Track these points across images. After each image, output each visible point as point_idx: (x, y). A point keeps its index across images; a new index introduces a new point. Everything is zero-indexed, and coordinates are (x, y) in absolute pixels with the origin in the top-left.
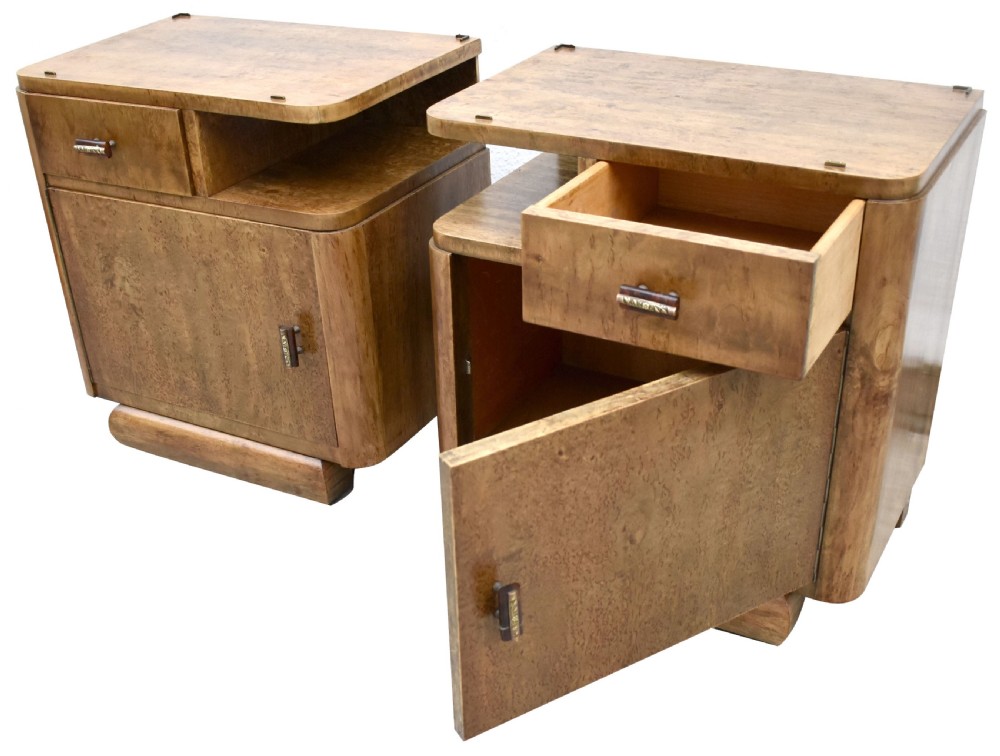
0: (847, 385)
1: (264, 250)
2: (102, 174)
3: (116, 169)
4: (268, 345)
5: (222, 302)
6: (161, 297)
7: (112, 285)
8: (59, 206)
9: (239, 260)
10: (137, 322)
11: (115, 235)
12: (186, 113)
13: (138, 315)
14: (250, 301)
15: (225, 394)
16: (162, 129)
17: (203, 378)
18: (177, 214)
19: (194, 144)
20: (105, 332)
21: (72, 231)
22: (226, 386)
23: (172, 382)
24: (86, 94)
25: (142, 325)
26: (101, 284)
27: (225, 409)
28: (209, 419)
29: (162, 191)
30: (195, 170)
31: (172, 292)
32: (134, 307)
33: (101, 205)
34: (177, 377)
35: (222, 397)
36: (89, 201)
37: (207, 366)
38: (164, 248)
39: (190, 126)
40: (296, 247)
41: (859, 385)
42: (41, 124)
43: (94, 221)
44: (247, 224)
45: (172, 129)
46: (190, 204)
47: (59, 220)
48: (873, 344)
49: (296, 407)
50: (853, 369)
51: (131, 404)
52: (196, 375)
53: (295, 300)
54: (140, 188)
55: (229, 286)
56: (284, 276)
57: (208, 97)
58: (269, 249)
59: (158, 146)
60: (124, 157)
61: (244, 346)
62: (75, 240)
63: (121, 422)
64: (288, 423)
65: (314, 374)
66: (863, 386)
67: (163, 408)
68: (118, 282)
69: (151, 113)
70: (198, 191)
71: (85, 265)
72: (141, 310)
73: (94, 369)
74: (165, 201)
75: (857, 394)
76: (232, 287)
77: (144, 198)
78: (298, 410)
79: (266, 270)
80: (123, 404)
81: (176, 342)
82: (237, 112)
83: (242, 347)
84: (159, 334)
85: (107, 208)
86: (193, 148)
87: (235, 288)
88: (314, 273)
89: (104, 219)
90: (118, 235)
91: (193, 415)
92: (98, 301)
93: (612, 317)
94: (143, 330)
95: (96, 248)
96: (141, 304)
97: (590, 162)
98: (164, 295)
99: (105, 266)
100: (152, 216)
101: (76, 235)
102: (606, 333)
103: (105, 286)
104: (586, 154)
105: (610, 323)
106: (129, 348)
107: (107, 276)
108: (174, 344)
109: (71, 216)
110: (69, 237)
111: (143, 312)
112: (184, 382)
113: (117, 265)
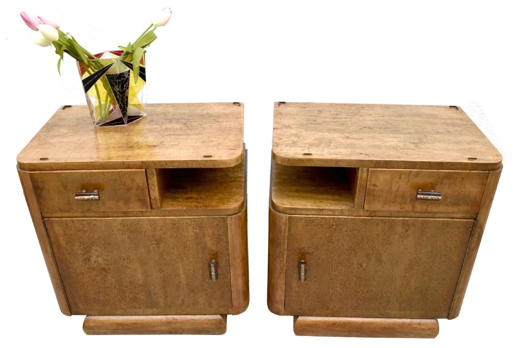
0: (473, 240)
1: (196, 229)
3: (97, 203)
4: (194, 271)
5: (166, 257)
6: (124, 261)
7: (89, 261)
8: (52, 227)
9: (179, 235)
10: (106, 275)
11: (93, 237)
12: (149, 171)
13: (106, 272)
14: (185, 254)
15: (163, 298)
16: (133, 180)
17: (149, 293)
18: (139, 219)
19: (154, 185)
20: (81, 284)
21: (61, 238)
22: (164, 294)
23: (128, 299)
24: (76, 168)
25: (109, 276)
26: (81, 262)
27: (162, 304)
28: (150, 311)
29: (130, 210)
30: (152, 197)
31: (132, 257)
32: (104, 269)
33: (83, 223)
34: (131, 296)
35: (161, 300)
36: (76, 222)
37: (152, 288)
38: (128, 237)
39: (151, 176)
40: (217, 225)
41: (477, 239)
42: (41, 187)
43: (79, 231)
44: (186, 218)
45: (140, 180)
46: (147, 214)
47: (51, 234)
49: (209, 295)
51: (96, 314)
52: (144, 293)
54: (115, 210)
56: (207, 239)
57: (165, 161)
58: (200, 228)
59: (129, 189)
60: (104, 197)
61: (178, 274)
62: (63, 243)
63: (92, 324)
64: (202, 303)
67: (120, 312)
68: (93, 259)
69: (125, 173)
70: (154, 207)
71: (69, 254)
72: (109, 269)
74: (130, 215)
75: (475, 243)
76: (173, 249)
77: (117, 215)
79: (197, 238)
80: (90, 315)
81: (132, 280)
82: (185, 167)
83: (177, 275)
84: (121, 278)
85: (89, 223)
86: (152, 187)
87: (175, 249)
88: (227, 235)
89: (86, 229)
90: (96, 236)
91: (140, 311)
92: (78, 270)
93: (405, 202)
94: (109, 279)
95: (79, 244)
96: (109, 266)
97: (365, 169)
98: (126, 259)
99: (85, 252)
100: (121, 224)
101: (64, 240)
102: (401, 209)
103: (84, 262)
104: (364, 166)
105: (404, 205)
106: (99, 289)
107: (85, 257)
108: (130, 281)
109: (61, 231)
110: (59, 241)
111: (110, 270)
112: (136, 298)
113: (93, 251)
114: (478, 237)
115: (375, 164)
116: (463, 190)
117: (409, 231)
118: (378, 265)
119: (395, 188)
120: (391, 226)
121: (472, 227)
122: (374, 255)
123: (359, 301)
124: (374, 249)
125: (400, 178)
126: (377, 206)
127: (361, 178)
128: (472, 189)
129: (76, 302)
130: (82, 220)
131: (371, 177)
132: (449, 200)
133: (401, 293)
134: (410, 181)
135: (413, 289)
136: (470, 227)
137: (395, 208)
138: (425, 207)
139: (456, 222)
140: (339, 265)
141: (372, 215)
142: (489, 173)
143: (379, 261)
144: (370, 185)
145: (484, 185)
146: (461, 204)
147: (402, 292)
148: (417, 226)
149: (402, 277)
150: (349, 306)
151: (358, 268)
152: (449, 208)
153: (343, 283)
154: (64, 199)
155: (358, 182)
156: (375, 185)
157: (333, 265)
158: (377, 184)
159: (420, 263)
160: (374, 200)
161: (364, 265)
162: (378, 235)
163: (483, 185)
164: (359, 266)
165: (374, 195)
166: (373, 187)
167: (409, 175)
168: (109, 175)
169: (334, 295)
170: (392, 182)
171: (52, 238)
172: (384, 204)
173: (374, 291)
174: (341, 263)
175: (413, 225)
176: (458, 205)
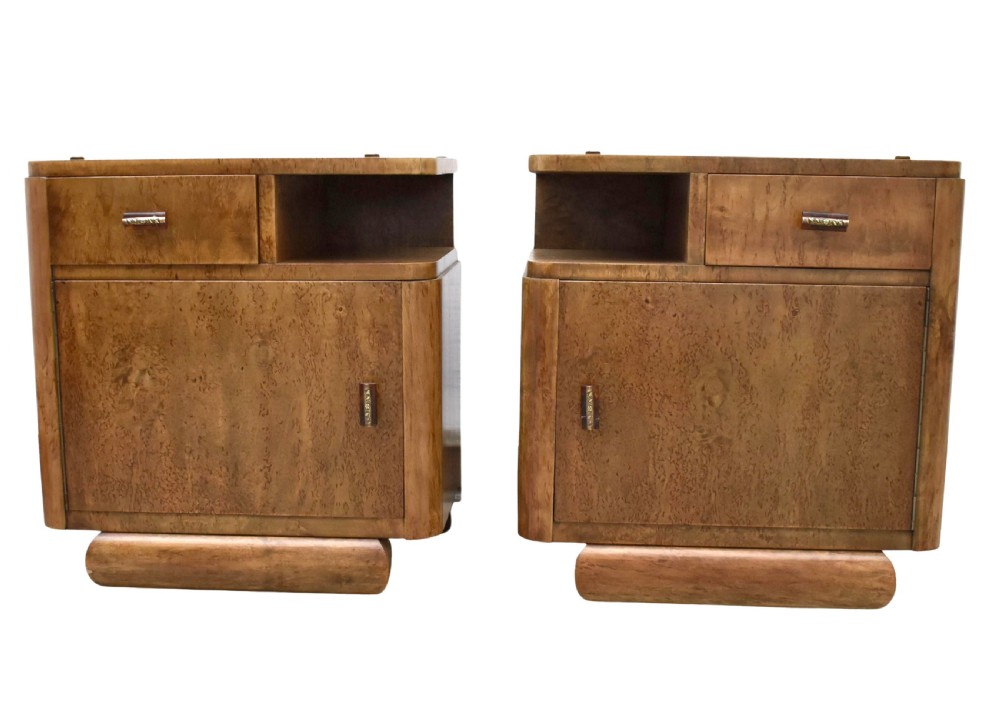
0: (931, 336)
2: (139, 254)
3: (160, 245)
5: (276, 376)
6: (194, 384)
7: (126, 381)
8: (68, 300)
10: (153, 420)
11: (142, 323)
12: (263, 179)
13: (154, 412)
14: (314, 370)
15: (262, 485)
16: (232, 195)
17: (235, 470)
18: (234, 285)
19: (269, 210)
20: (102, 441)
21: (81, 325)
22: (266, 475)
23: (189, 486)
24: (132, 172)
25: (158, 424)
26: (108, 384)
28: (232, 523)
29: (220, 262)
30: (264, 237)
31: (210, 376)
33: (129, 290)
34: (197, 477)
35: (258, 491)
36: (113, 287)
38: (210, 326)
39: (266, 191)
40: (381, 300)
41: (939, 334)
43: (116, 309)
44: (323, 285)
45: (246, 194)
46: (251, 274)
47: (63, 316)
48: (947, 296)
49: (356, 481)
50: (933, 321)
51: (118, 528)
52: (224, 469)
53: (372, 357)
54: (191, 262)
55: (290, 355)
56: (361, 334)
57: (293, 159)
58: (348, 307)
59: (223, 215)
60: (174, 232)
61: (297, 422)
62: (81, 337)
63: (104, 552)
64: (343, 501)
65: (385, 437)
66: (942, 334)
67: (165, 524)
68: (133, 378)
69: (221, 181)
70: (264, 258)
71: (90, 364)
73: (73, 492)
74: (219, 275)
75: (938, 342)
76: (293, 356)
77: (190, 275)
78: (358, 484)
79: (340, 331)
80: (105, 531)
81: (204, 434)
82: (329, 171)
84: (182, 430)
85: (138, 292)
86: (266, 214)
87: (296, 357)
88: (400, 325)
89: (131, 305)
90: (146, 322)
91: (209, 522)
92: (100, 405)
93: (783, 247)
94: (159, 429)
95: (111, 341)
96: (163, 396)
97: (701, 176)
98: (198, 380)
99: (120, 360)
100: (199, 293)
101: (85, 330)
102: (778, 261)
103: (115, 385)
104: (698, 170)
105: (781, 252)
106: (134, 455)
107: (120, 371)
108: (200, 437)
109: (83, 309)
110: (74, 334)
111: (163, 407)
112: (207, 482)
113: (137, 356)
114: (941, 329)
115: (720, 164)
116: (893, 218)
117: (799, 315)
118: (745, 400)
119: (760, 216)
120: (763, 301)
121: (923, 302)
122: (736, 374)
123: (713, 495)
124: (733, 359)
125: (768, 192)
126: (732, 256)
127: (695, 195)
128: (909, 214)
129: (83, 491)
130: (127, 284)
131: (713, 192)
132: (868, 240)
133: (800, 473)
134: (788, 198)
135: (824, 463)
136: (920, 303)
137: (766, 258)
138: (823, 257)
139: (890, 291)
140: (666, 400)
141: (723, 278)
142: (936, 182)
143: (746, 387)
144: (712, 208)
145: (931, 206)
146: (893, 249)
147: (803, 472)
148: (814, 304)
149: (799, 430)
150: (692, 511)
151: (704, 406)
152: (873, 258)
153: (676, 449)
154: (100, 235)
155: (691, 205)
156: (722, 209)
157: (653, 400)
158: (726, 206)
159: (831, 392)
160: (723, 240)
161: (717, 399)
162: (738, 323)
163: (928, 205)
164: (707, 403)
165: (722, 232)
166: (717, 214)
167: (785, 186)
168: (191, 185)
169: (658, 481)
170: (753, 202)
171: (63, 326)
172: (744, 249)
173: (743, 468)
174: (668, 393)
175: (806, 298)
176: (888, 251)
